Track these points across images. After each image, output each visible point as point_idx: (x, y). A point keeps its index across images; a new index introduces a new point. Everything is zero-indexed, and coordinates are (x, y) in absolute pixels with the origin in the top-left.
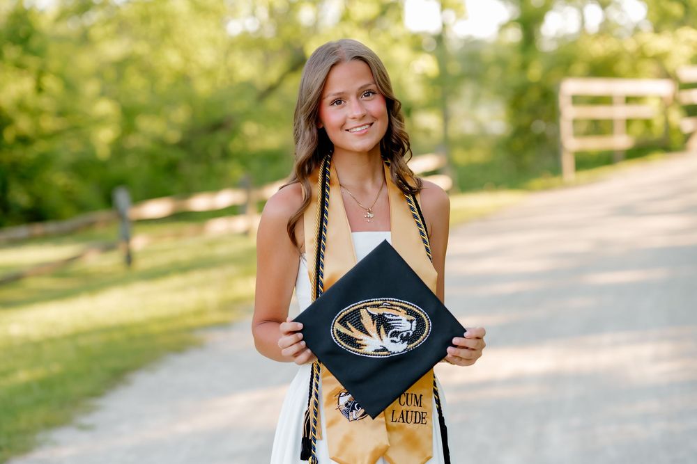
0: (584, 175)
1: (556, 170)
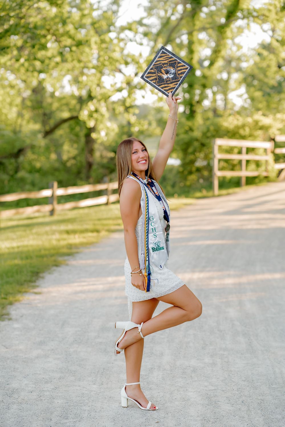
0: (224, 192)
1: (210, 186)
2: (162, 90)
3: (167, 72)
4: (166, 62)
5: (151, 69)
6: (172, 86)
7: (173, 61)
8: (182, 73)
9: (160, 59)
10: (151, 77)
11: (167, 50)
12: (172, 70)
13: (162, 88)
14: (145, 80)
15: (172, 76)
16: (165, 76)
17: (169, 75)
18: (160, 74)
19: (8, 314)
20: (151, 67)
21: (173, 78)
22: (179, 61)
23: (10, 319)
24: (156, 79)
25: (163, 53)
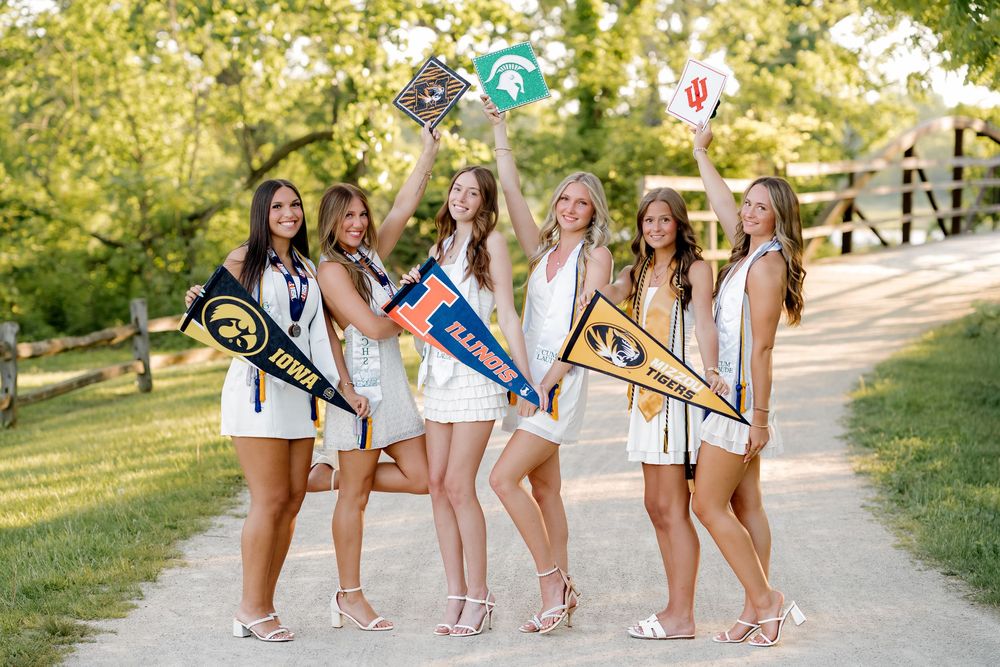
2: (421, 119)
3: (432, 93)
4: (433, 78)
5: (411, 89)
6: (435, 112)
7: (443, 76)
8: (452, 94)
9: (427, 74)
10: (407, 101)
11: (437, 61)
12: (440, 90)
13: (420, 117)
14: (398, 106)
15: (438, 98)
16: (428, 100)
17: (433, 97)
18: (423, 97)
19: (179, 556)
20: (411, 86)
21: (439, 102)
22: (452, 76)
23: (183, 565)
24: (413, 104)
25: (432, 65)
